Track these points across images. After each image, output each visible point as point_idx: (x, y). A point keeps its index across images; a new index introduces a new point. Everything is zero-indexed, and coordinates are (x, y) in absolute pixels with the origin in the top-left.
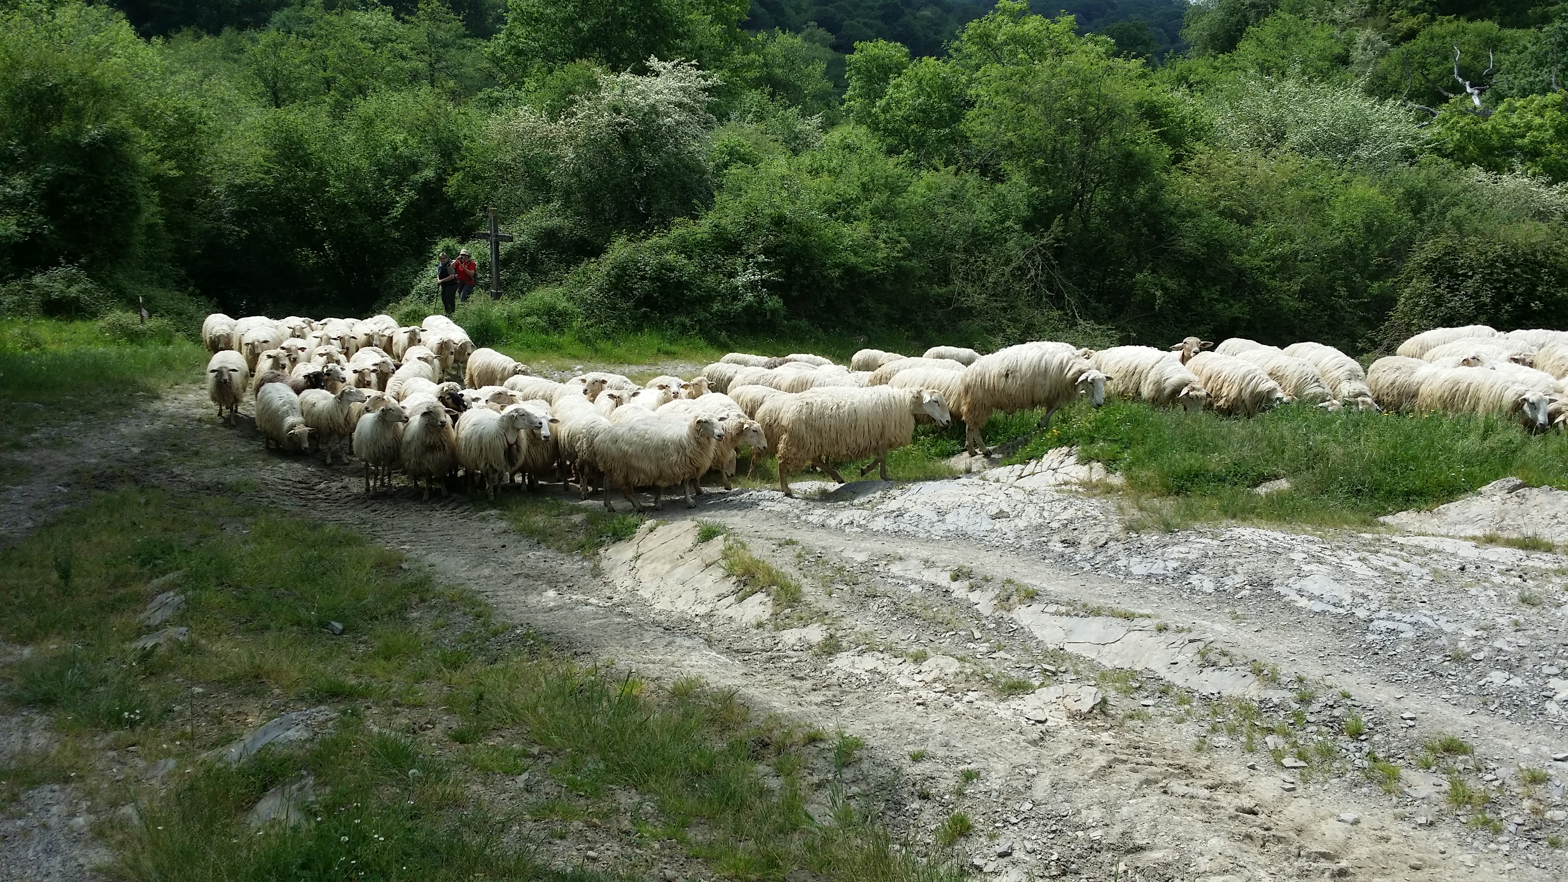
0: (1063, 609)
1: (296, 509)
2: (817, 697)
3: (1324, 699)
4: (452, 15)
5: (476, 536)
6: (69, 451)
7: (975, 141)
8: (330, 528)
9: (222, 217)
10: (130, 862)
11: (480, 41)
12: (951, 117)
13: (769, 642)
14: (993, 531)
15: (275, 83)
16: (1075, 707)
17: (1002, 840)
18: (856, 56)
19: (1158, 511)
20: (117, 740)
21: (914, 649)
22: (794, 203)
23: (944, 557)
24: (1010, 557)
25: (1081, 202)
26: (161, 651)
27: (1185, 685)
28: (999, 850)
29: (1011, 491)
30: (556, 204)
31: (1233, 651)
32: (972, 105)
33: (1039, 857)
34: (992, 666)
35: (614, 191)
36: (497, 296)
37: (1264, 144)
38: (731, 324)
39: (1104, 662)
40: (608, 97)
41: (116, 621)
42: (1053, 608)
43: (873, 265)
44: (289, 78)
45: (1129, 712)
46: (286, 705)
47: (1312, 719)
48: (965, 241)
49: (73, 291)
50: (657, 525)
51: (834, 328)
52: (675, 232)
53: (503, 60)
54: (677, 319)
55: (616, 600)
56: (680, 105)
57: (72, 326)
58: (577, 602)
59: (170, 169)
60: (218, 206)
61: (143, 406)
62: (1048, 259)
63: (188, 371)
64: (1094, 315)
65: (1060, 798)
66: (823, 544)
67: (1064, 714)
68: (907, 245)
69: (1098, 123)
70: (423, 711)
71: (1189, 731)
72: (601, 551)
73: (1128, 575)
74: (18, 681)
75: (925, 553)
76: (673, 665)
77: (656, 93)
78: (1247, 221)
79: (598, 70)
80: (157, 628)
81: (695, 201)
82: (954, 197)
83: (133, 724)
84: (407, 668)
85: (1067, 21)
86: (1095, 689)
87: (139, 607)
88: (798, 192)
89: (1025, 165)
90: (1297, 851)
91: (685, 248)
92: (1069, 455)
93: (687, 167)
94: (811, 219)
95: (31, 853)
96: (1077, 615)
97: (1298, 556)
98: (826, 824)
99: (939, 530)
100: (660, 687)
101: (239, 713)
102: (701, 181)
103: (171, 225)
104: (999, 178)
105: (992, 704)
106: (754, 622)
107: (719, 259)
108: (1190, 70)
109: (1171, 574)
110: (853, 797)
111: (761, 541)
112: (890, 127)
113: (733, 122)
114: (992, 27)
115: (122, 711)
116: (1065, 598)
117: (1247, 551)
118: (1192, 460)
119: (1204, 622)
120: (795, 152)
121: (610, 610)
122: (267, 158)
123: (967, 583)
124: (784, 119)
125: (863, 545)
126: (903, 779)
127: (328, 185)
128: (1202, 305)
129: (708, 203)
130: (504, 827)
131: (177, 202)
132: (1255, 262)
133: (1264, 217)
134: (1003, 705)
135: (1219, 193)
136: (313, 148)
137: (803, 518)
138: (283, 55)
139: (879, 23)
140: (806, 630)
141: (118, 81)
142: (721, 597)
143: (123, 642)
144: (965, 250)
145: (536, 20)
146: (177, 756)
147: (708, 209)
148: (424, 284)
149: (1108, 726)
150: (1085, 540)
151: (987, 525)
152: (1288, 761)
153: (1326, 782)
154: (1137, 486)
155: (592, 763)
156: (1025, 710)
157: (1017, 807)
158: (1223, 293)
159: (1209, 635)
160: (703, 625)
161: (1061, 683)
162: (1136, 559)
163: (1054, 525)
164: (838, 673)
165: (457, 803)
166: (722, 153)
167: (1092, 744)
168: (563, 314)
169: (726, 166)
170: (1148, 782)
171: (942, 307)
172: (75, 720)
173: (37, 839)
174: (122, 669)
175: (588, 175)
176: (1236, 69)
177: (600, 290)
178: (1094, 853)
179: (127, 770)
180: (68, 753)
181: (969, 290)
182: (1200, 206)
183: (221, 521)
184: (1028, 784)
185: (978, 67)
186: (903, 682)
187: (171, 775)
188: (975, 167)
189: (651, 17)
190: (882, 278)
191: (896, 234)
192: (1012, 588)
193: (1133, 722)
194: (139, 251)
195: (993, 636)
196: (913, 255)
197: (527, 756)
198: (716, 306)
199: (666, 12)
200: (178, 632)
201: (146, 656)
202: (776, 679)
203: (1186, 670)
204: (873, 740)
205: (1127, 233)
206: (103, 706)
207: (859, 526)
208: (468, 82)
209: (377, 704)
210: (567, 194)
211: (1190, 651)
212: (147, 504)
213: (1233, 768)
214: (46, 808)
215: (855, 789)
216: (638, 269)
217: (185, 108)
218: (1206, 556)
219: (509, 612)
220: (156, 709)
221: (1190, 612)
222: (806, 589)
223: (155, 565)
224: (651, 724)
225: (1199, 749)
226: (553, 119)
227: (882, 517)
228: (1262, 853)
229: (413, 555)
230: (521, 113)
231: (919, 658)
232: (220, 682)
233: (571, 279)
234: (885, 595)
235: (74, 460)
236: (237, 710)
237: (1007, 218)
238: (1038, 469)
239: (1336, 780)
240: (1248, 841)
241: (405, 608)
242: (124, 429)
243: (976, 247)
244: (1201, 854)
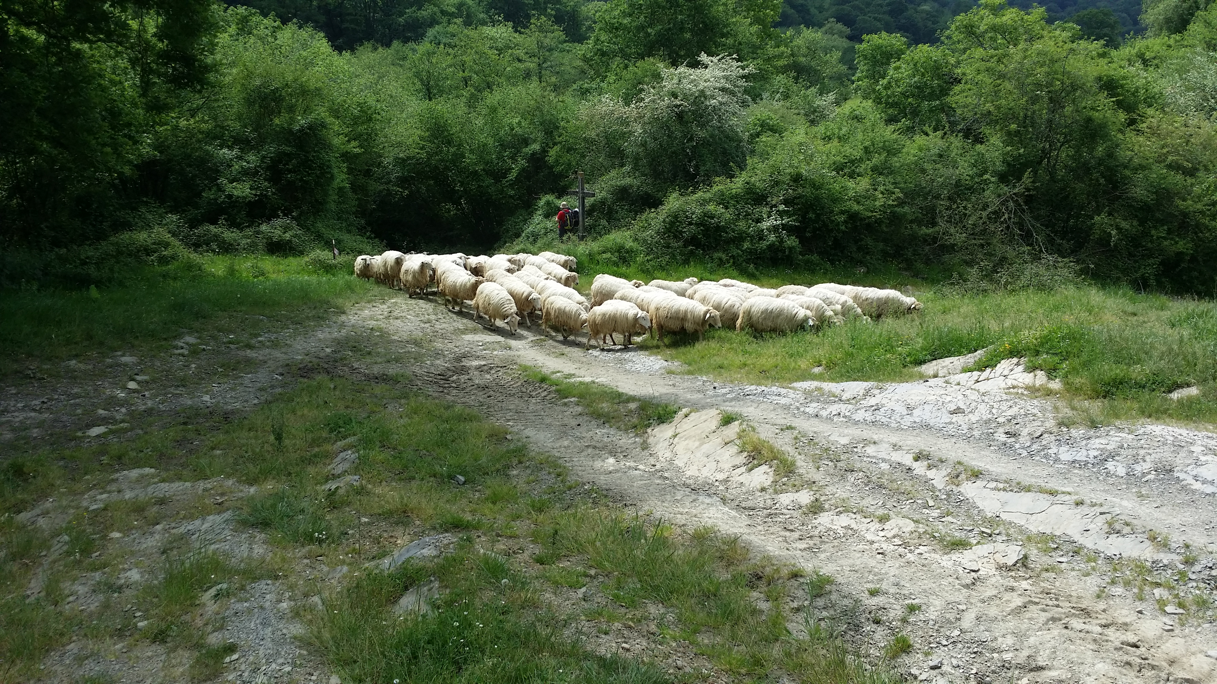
0: (1001, 486)
1: (436, 394)
2: (802, 545)
3: (1205, 562)
4: (556, 27)
5: (560, 417)
6: (283, 350)
7: (959, 112)
8: (458, 408)
9: (391, 181)
10: (316, 633)
11: (576, 44)
12: (941, 91)
13: (769, 502)
14: (951, 423)
15: (429, 82)
16: (1002, 561)
17: (934, 657)
18: (864, 46)
19: (1086, 411)
20: (310, 551)
21: (881, 512)
22: (808, 164)
23: (909, 443)
24: (962, 444)
25: (1049, 158)
26: (341, 492)
27: (1094, 547)
28: (931, 664)
29: (968, 392)
30: (627, 168)
31: (1135, 522)
32: (959, 82)
33: (961, 671)
34: (941, 527)
35: (672, 157)
36: (582, 238)
37: (1207, 109)
38: (757, 258)
39: (1031, 528)
40: (668, 85)
41: (312, 470)
42: (993, 485)
43: (872, 212)
44: (438, 78)
45: (1046, 567)
46: (423, 532)
47: (1193, 577)
48: (949, 191)
49: (287, 236)
50: (691, 412)
51: (840, 261)
52: (715, 188)
53: (592, 60)
54: (716, 255)
55: (658, 467)
56: (723, 89)
57: (286, 261)
58: (630, 468)
59: (354, 147)
60: (388, 173)
61: (334, 319)
62: (1020, 205)
63: (365, 294)
64: (1059, 250)
65: (982, 628)
66: (816, 429)
67: (993, 566)
68: (901, 195)
69: (1063, 94)
70: (516, 540)
71: (1093, 583)
72: (649, 430)
73: (1057, 460)
74: (246, 510)
75: (894, 439)
76: (695, 516)
77: (705, 81)
78: (1191, 172)
79: (661, 65)
80: (339, 476)
81: (731, 164)
82: (941, 156)
83: (320, 541)
84: (507, 510)
85: (1038, 12)
86: (1020, 548)
87: (328, 461)
88: (812, 156)
89: (1001, 129)
90: (1166, 676)
91: (723, 200)
92: (1018, 364)
93: (727, 137)
94: (823, 176)
95: (252, 625)
96: (1011, 491)
97: (1197, 449)
98: (801, 637)
99: (907, 421)
100: (685, 532)
101: (392, 537)
102: (738, 147)
103: (355, 188)
104: (979, 140)
105: (937, 556)
106: (759, 487)
107: (749, 208)
108: (1147, 47)
109: (1091, 460)
110: (823, 619)
111: (768, 426)
112: (890, 100)
113: (764, 101)
114: (976, 19)
115: (314, 532)
116: (1004, 477)
117: (1156, 444)
118: (1118, 371)
119: (1114, 499)
120: (813, 122)
121: (653, 474)
122: (422, 138)
123: (926, 463)
124: (805, 97)
125: (846, 431)
126: (862, 608)
127: (464, 157)
128: (1152, 242)
129: (742, 167)
130: (566, 624)
131: (359, 171)
132: (1198, 207)
133: (1206, 169)
134: (946, 557)
135: (1167, 150)
136: (454, 130)
137: (802, 409)
138: (434, 61)
139: (887, 17)
140: (798, 494)
141: (320, 84)
142: (735, 467)
143: (316, 485)
144: (950, 198)
145: (617, 29)
146: (349, 564)
147: (742, 169)
148: (531, 229)
149: (1028, 576)
150: (1025, 432)
151: (946, 418)
152: (1169, 609)
153: (1199, 626)
154: (1072, 390)
155: (633, 583)
156: (963, 561)
157: (948, 633)
158: (1169, 232)
159: (1117, 509)
160: (721, 488)
161: (995, 542)
162: (1064, 448)
163: (1001, 420)
164: (820, 528)
165: (535, 605)
166: (755, 125)
167: (1012, 589)
168: (630, 251)
169: (758, 135)
170: (1054, 619)
171: (929, 245)
172: (283, 537)
173: (256, 616)
174: (315, 504)
175: (651, 145)
176: (1186, 46)
177: (658, 233)
178: (1005, 670)
179: (316, 572)
180: (278, 559)
181: (952, 230)
182: (1151, 160)
183: (385, 401)
184: (958, 616)
185: (965, 51)
186: (869, 537)
187: (344, 577)
188: (959, 132)
189: (703, 22)
190: (879, 222)
191: (891, 187)
192: (961, 468)
193: (1048, 574)
194: (333, 206)
195: (944, 504)
196: (905, 203)
197: (586, 576)
198: (746, 245)
199: (714, 17)
200: (353, 479)
201: (331, 494)
202: (772, 530)
203: (1095, 536)
204: (841, 578)
205: (1087, 183)
206: (301, 529)
207: (845, 417)
208: (566, 77)
209: (485, 535)
210: (637, 159)
211: (1101, 521)
212: (335, 388)
213: (1125, 612)
214: (263, 595)
215: (825, 614)
216: (687, 217)
217: (365, 103)
218: (1122, 447)
219: (580, 473)
220: (335, 532)
221: (1104, 491)
222: (799, 463)
223: (339, 432)
224: (675, 557)
225: (1098, 597)
226: (627, 104)
227: (863, 410)
228: (1138, 677)
229: (515, 429)
230: (603, 100)
231: (883, 519)
232: (380, 515)
233: (637, 225)
234: (861, 471)
235: (285, 357)
236: (390, 534)
237: (985, 171)
238: (992, 375)
239: (1208, 625)
240: (1128, 667)
241: (508, 467)
242: (320, 335)
243: (959, 196)
244: (1089, 675)
